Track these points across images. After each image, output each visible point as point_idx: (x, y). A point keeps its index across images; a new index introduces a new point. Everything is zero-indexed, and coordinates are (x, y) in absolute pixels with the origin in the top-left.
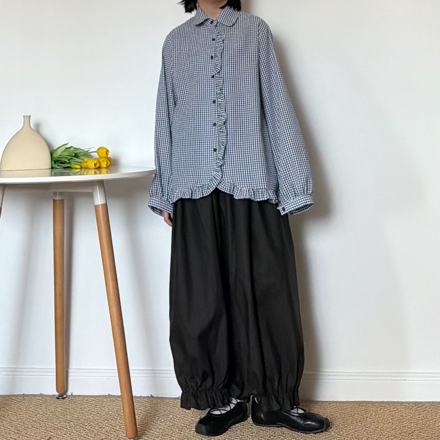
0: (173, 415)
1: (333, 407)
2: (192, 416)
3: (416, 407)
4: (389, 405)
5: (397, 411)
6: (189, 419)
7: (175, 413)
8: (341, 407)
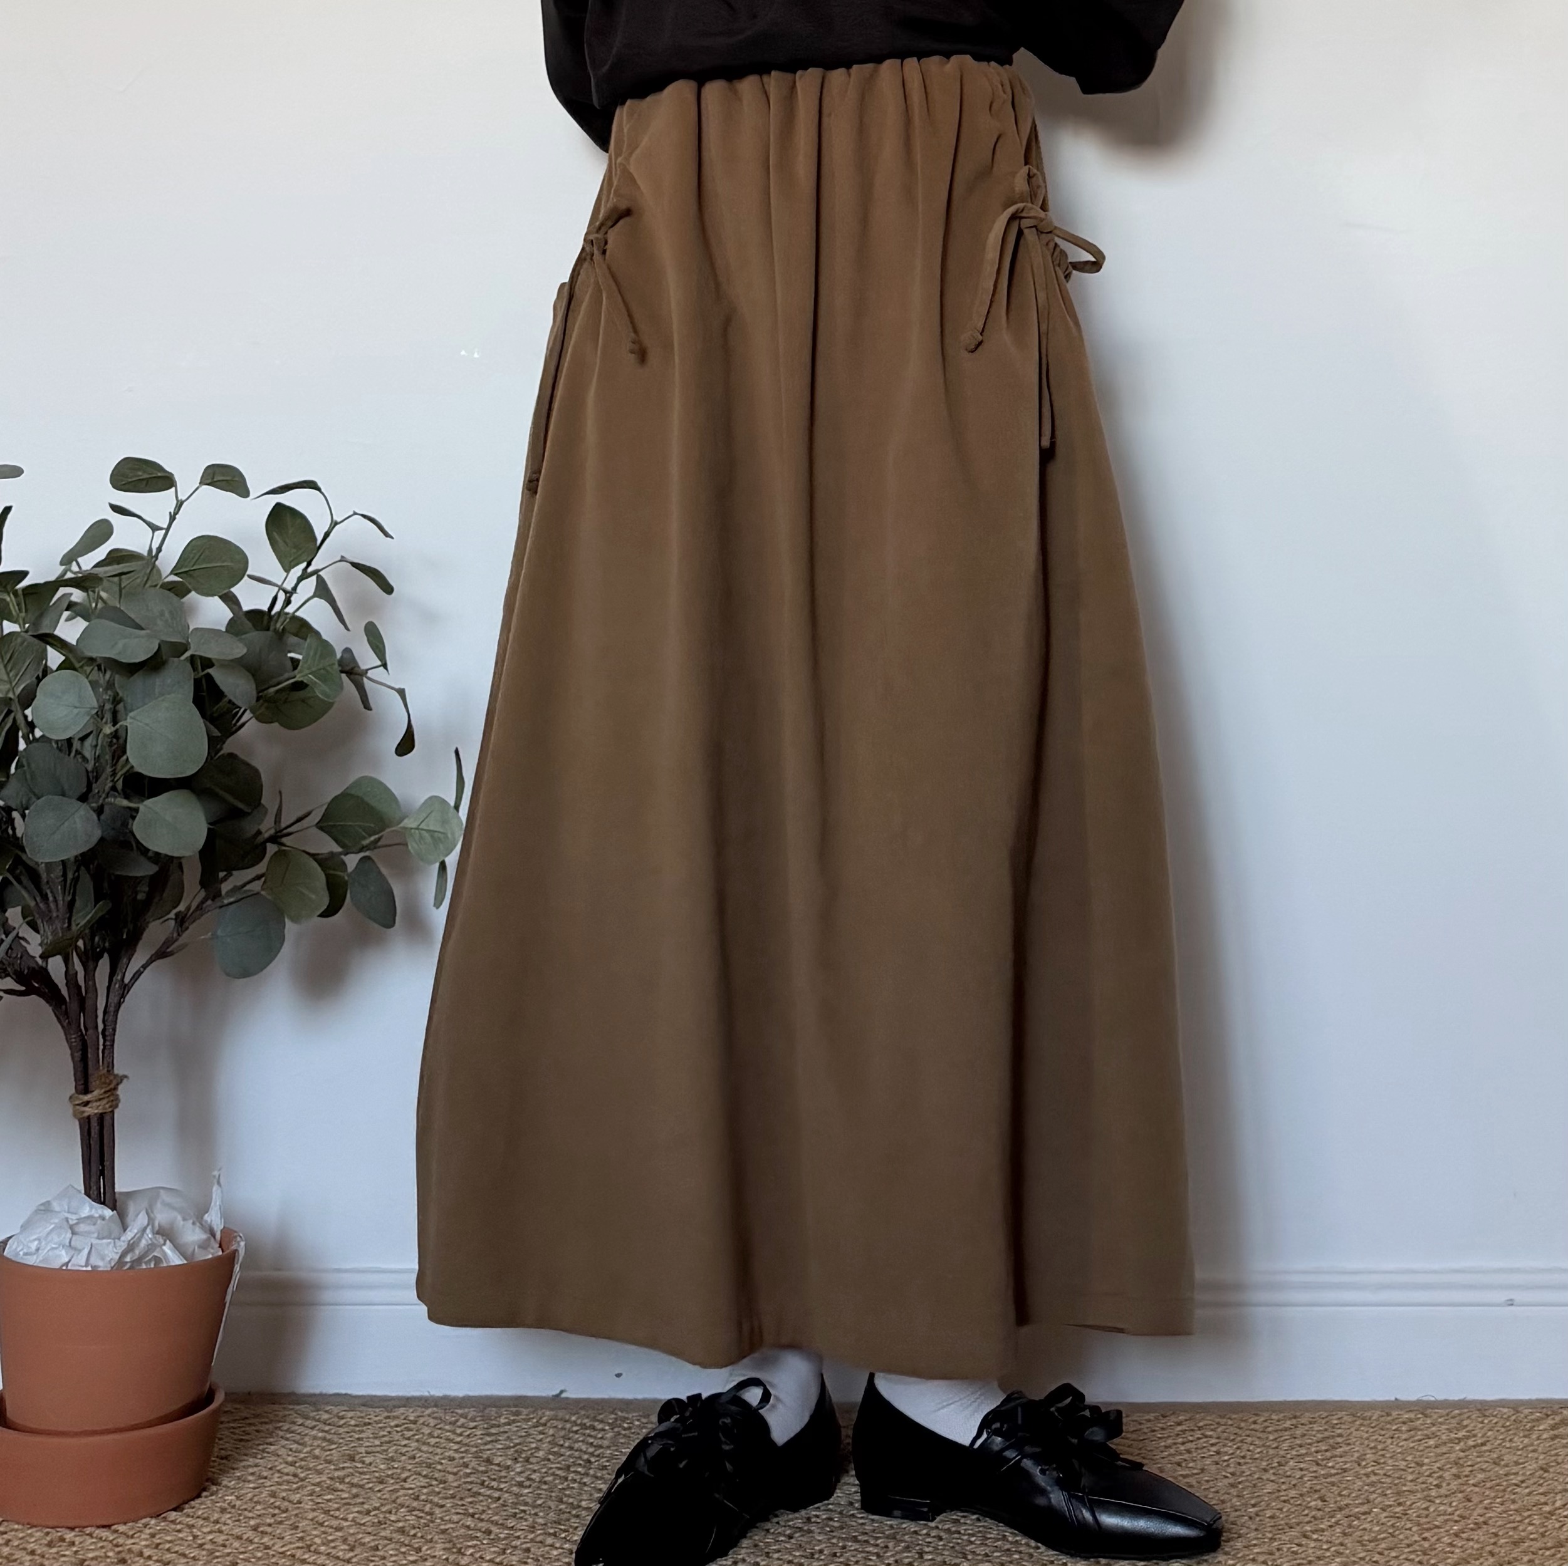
0: (425, 1476)
1: (1179, 1428)
2: (518, 1479)
3: (1550, 1422)
4: (1426, 1417)
5: (1471, 1443)
6: (506, 1495)
7: (439, 1467)
8: (1212, 1430)
